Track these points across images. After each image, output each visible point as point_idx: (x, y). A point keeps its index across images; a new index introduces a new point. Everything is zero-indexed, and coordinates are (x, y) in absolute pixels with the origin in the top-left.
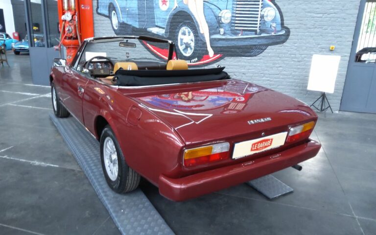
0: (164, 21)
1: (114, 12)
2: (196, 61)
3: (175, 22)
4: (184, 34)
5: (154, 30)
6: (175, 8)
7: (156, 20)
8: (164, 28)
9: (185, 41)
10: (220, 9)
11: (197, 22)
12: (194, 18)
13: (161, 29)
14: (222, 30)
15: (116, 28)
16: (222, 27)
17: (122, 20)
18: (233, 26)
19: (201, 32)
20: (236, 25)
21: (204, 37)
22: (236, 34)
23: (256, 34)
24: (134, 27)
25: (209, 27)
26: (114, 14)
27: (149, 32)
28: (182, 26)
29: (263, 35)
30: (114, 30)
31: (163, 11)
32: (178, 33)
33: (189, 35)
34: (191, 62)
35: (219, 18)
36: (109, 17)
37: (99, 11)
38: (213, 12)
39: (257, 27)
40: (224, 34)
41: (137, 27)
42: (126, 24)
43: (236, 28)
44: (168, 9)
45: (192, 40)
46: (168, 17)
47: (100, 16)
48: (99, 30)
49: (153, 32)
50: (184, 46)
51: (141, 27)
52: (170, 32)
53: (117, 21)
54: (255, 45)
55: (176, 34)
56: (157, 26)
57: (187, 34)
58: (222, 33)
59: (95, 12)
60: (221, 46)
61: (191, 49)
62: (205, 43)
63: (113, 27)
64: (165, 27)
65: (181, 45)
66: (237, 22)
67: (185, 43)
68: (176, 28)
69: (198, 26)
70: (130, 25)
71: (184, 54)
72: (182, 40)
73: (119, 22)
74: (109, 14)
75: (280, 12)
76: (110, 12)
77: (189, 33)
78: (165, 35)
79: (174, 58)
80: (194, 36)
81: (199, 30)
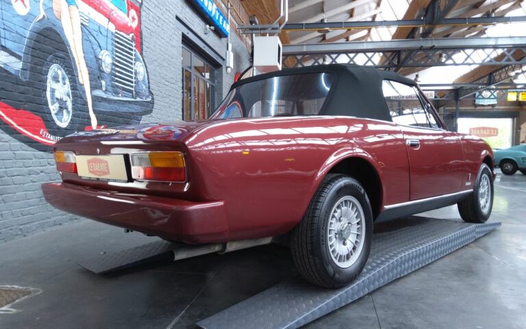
4: (56, 79)
6: (41, 17)
8: (19, 57)
9: (57, 95)
10: (100, 47)
12: (70, 49)
13: (13, 59)
14: (103, 83)
16: (103, 78)
18: (113, 80)
20: (117, 79)
21: (85, 92)
22: (117, 93)
23: (133, 97)
25: (89, 74)
28: (51, 62)
29: (138, 99)
31: (18, 15)
32: (47, 75)
33: (65, 84)
35: (100, 61)
38: (92, 48)
39: (132, 87)
40: (106, 91)
43: (117, 84)
44: (29, 14)
45: (68, 95)
46: (28, 34)
50: (57, 105)
52: (31, 69)
54: (133, 113)
55: (43, 77)
56: (4, 49)
57: (61, 80)
58: (104, 89)
60: (105, 110)
61: (68, 112)
62: (86, 104)
65: (53, 103)
66: (117, 74)
67: (57, 99)
68: (43, 64)
69: (76, 68)
71: (59, 124)
72: (53, 91)
75: (147, 72)
77: (63, 79)
78: (22, 74)
79: (41, 133)
80: (71, 86)
81: (78, 76)
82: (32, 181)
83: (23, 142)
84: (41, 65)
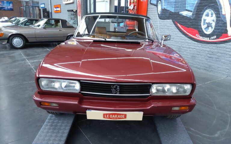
0: (193, 6)
1: (160, 2)
2: (215, 39)
3: (201, 6)
4: (207, 15)
5: (185, 13)
7: (187, 5)
8: (191, 11)
9: (207, 21)
11: (220, 5)
13: (189, 12)
15: (159, 13)
17: (164, 7)
19: (223, 13)
21: (225, 18)
24: (171, 12)
26: (160, 3)
27: (181, 15)
28: (206, 9)
30: (158, 14)
32: (203, 14)
33: (212, 16)
34: (210, 39)
36: (157, 6)
37: (151, 2)
41: (173, 11)
42: (166, 10)
45: (213, 21)
46: (196, 2)
47: (152, 5)
48: (150, 15)
49: (183, 15)
50: (206, 26)
51: (175, 11)
52: (196, 14)
53: (161, 8)
55: (200, 16)
56: (187, 10)
57: (210, 15)
59: (149, 3)
61: (212, 28)
62: (226, 23)
63: (158, 13)
64: (193, 10)
65: (204, 25)
67: (207, 23)
68: (202, 11)
69: (221, 8)
70: (169, 10)
71: (206, 32)
72: (205, 20)
73: (162, 9)
74: (157, 4)
76: (157, 2)
77: (212, 14)
78: (192, 16)
79: (196, 35)
80: (216, 17)
81: (222, 12)
82: (190, 51)
83: (189, 38)
84: (200, 12)
